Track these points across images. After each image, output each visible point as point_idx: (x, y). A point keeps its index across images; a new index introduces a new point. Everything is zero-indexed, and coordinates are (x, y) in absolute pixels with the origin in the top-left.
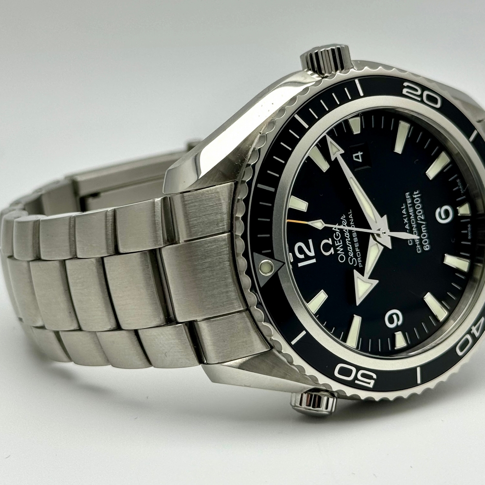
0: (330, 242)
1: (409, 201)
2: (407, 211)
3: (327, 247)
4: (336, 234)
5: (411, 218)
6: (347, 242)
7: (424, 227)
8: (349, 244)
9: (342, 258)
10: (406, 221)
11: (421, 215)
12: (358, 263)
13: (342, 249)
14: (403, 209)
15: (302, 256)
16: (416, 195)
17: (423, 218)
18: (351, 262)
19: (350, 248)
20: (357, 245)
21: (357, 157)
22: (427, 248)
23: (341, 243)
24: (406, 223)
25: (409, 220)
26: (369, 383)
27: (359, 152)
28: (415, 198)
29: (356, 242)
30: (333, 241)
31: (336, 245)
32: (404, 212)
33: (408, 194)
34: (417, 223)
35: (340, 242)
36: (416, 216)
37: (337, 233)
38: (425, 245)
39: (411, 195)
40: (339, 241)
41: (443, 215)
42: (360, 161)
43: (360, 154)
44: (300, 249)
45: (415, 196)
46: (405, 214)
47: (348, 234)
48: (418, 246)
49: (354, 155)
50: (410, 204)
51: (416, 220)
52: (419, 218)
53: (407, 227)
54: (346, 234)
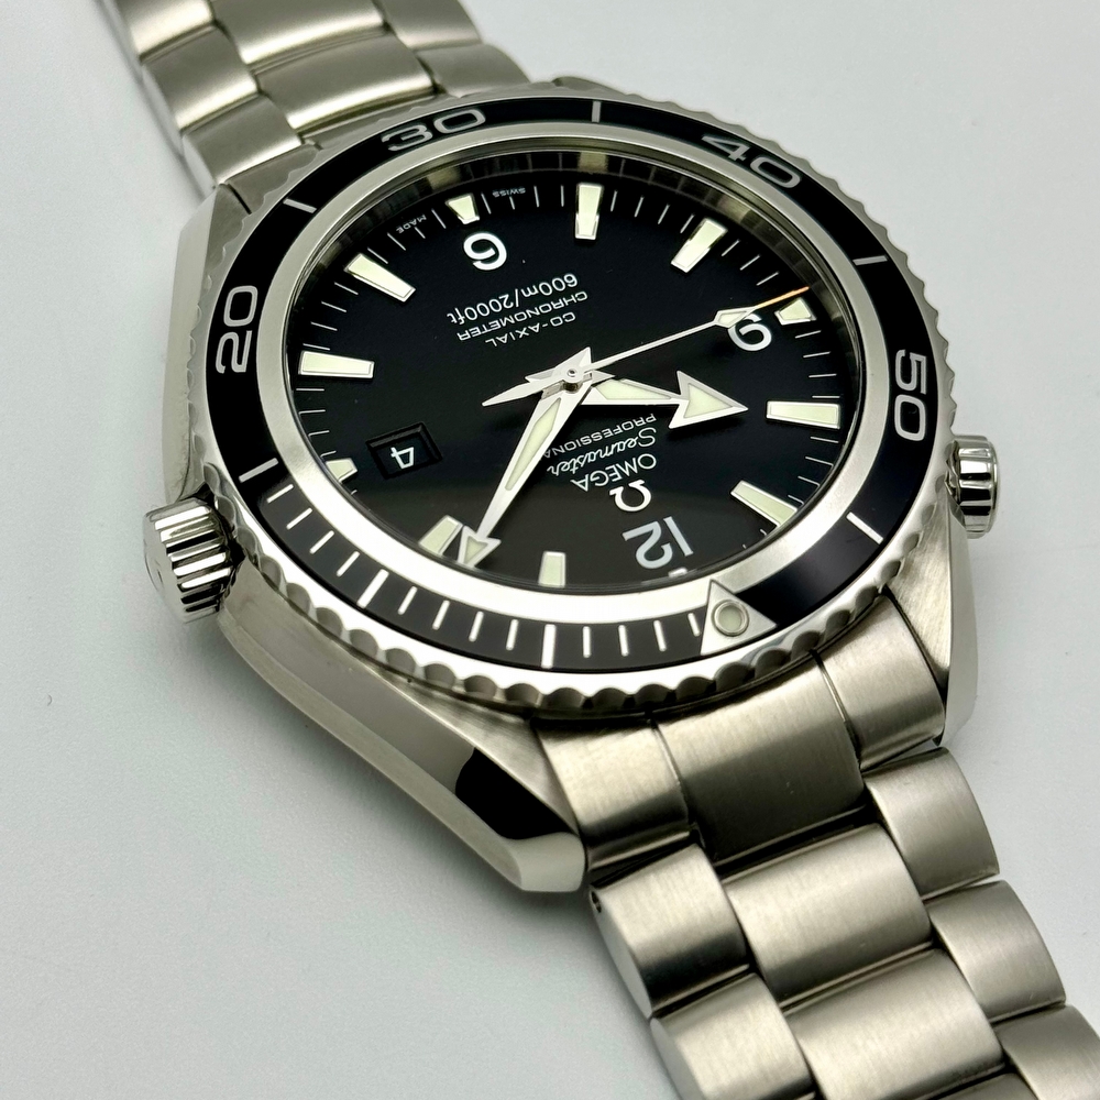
0: (618, 492)
1: (477, 331)
2: (499, 332)
3: (633, 497)
4: (597, 481)
5: (513, 322)
6: (606, 454)
7: (527, 292)
8: (609, 450)
9: (647, 461)
10: (523, 332)
11: (502, 301)
12: (648, 425)
13: (627, 464)
14: (496, 341)
15: (668, 549)
16: (460, 318)
17: (507, 296)
18: (650, 440)
19: (619, 446)
20: (609, 433)
21: (405, 458)
22: (572, 280)
23: (613, 467)
24: (528, 331)
25: (519, 326)
26: (919, 363)
27: (393, 455)
28: (466, 319)
29: (602, 434)
30: (613, 485)
31: (620, 478)
32: (504, 339)
33: (460, 337)
34: (522, 307)
35: (612, 471)
36: (506, 313)
37: (592, 480)
38: (566, 284)
39: (462, 329)
40: (609, 472)
41: (489, 254)
42: (411, 450)
43: (396, 454)
44: (655, 553)
46: (509, 335)
47: (589, 454)
48: (573, 299)
49: (403, 466)
50: (482, 329)
51: (514, 310)
52: (508, 304)
53: (536, 328)
54: (590, 457)
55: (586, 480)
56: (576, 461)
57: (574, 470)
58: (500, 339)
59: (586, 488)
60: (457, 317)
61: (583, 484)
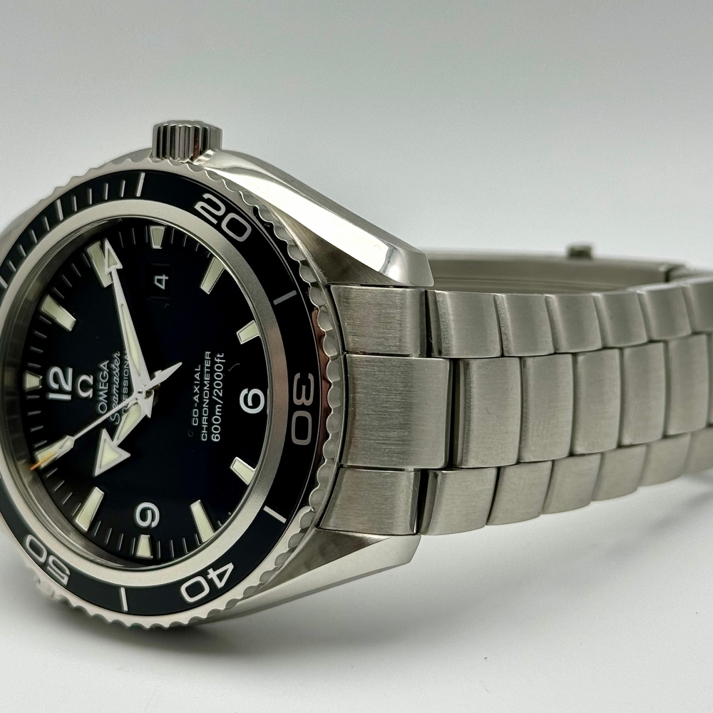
0: (90, 380)
1: (207, 364)
2: (202, 376)
3: (85, 386)
4: (103, 374)
5: (205, 388)
6: (115, 389)
7: (219, 408)
8: (116, 392)
9: (102, 408)
10: (196, 389)
11: (219, 389)
13: (105, 396)
14: (198, 372)
15: (55, 386)
16: (219, 358)
17: (221, 395)
18: (113, 418)
19: (116, 398)
20: (125, 398)
21: (160, 281)
22: (216, 438)
23: (107, 388)
24: (196, 394)
25: (201, 390)
26: (63, 577)
28: (217, 363)
29: (125, 394)
30: (96, 380)
31: (100, 387)
32: (197, 376)
33: (209, 353)
34: (210, 399)
35: (105, 386)
36: (212, 388)
37: (105, 372)
38: (215, 434)
39: (212, 356)
40: (105, 383)
41: (249, 401)
42: (163, 287)
43: (164, 278)
44: (56, 376)
45: (218, 360)
46: (197, 380)
47: (118, 380)
48: (204, 431)
49: (157, 277)
50: (208, 368)
51: (211, 394)
52: (216, 392)
53: (196, 398)
54: (116, 379)
55: (106, 369)
56: (117, 370)
57: (113, 366)
58: (198, 374)
59: (102, 365)
60: (221, 358)
61: (104, 365)
